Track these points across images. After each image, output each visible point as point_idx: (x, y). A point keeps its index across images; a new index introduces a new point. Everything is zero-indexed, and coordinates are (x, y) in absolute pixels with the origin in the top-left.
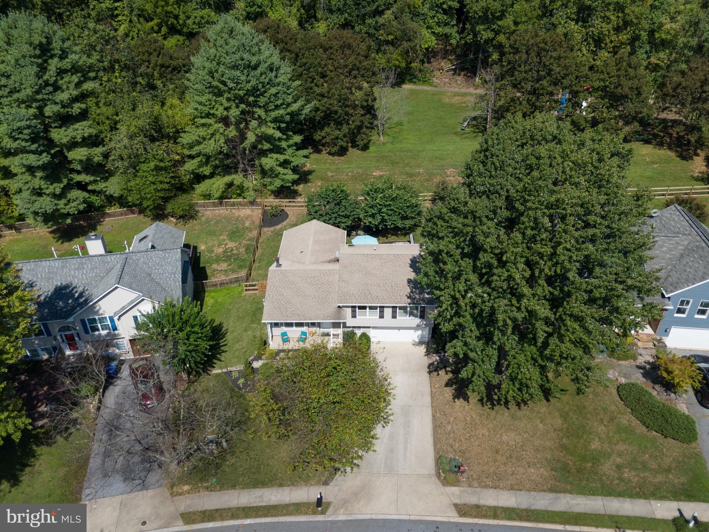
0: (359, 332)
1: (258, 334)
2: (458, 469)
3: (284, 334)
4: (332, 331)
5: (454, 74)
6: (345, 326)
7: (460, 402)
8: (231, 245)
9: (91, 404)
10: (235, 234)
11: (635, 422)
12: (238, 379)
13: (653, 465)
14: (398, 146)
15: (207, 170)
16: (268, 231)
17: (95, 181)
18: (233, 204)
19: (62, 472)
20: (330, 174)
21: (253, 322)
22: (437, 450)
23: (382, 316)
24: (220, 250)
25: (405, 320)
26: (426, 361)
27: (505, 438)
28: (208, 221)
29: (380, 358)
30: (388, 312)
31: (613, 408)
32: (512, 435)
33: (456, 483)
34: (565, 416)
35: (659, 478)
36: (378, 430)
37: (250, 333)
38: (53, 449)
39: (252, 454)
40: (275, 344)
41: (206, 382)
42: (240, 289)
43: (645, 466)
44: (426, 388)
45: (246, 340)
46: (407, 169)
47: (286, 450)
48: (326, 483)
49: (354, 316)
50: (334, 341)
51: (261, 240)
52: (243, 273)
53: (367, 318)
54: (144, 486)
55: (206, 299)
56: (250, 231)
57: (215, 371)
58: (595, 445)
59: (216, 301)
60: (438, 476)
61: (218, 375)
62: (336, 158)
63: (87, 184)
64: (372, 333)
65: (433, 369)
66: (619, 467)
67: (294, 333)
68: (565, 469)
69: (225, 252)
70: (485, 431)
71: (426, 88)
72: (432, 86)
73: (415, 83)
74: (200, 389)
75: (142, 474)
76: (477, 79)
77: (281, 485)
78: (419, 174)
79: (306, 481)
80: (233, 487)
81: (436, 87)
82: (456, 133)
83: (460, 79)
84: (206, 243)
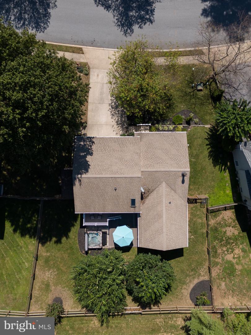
10: (230, 271)
24: (237, 251)
51: (207, 264)
56: (218, 275)
60: (89, 68)
69: (233, 249)
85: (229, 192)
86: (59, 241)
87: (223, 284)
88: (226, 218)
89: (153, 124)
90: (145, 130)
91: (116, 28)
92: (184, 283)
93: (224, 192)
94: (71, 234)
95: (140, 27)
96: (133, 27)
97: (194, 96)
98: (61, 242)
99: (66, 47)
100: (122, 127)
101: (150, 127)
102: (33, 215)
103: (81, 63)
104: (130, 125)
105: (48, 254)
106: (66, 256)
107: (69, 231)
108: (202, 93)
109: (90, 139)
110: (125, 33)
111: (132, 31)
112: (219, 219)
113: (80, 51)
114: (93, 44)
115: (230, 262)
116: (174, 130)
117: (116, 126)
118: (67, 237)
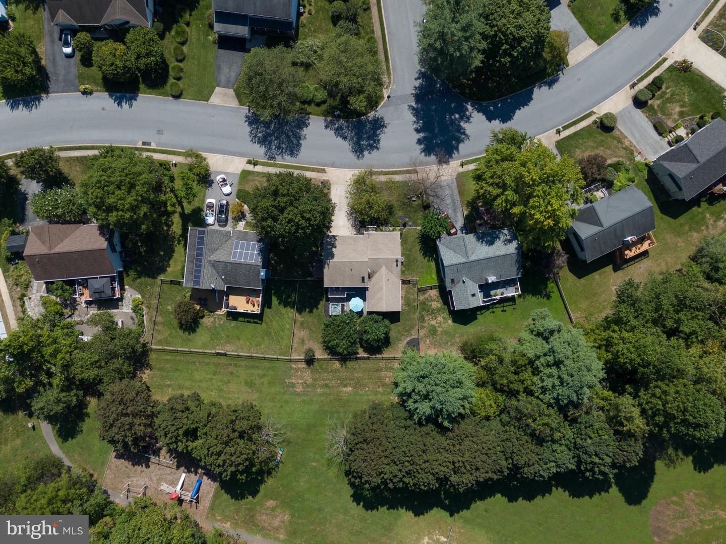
8: (433, 322)
10: (434, 332)
16: (414, 335)
20: (380, 389)
24: (439, 319)
51: (417, 327)
56: (425, 335)
57: (419, 228)
60: (330, 184)
69: (436, 317)
78: (322, 386)
85: (434, 276)
86: (311, 312)
87: (428, 340)
88: (432, 295)
89: (378, 226)
90: (373, 230)
91: (351, 153)
92: (400, 340)
93: (431, 276)
94: (319, 307)
95: (369, 153)
96: (364, 153)
97: (410, 205)
98: (312, 312)
99: (313, 168)
100: (355, 228)
101: (376, 229)
102: (292, 293)
103: (324, 180)
104: (361, 227)
105: (303, 319)
106: (315, 321)
107: (319, 304)
108: (416, 203)
109: (334, 237)
110: (358, 157)
111: (363, 156)
112: (427, 295)
113: (323, 171)
114: (333, 165)
115: (433, 326)
116: (393, 230)
117: (351, 228)
118: (317, 308)
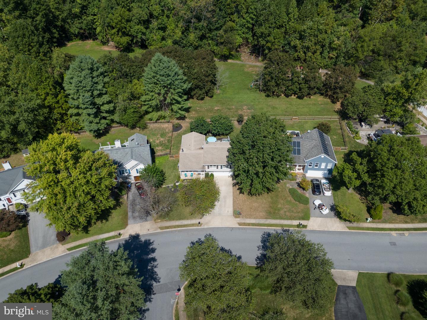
0: (210, 173)
1: (176, 174)
2: (240, 214)
3: (185, 174)
4: (201, 173)
5: (250, 55)
6: (205, 171)
7: (241, 195)
8: (162, 139)
9: (125, 197)
10: (163, 135)
11: (292, 199)
12: (171, 189)
13: (295, 211)
14: (225, 95)
15: (150, 110)
16: (175, 133)
17: (110, 116)
18: (161, 122)
19: (121, 217)
20: (198, 108)
21: (174, 169)
22: (234, 209)
23: (217, 168)
24: (158, 142)
25: (225, 169)
26: (232, 182)
27: (254, 205)
28: (152, 129)
29: (217, 181)
30: (219, 167)
31: (287, 195)
32: (256, 204)
33: (239, 217)
34: (272, 198)
35: (296, 214)
36: (216, 203)
37: (173, 173)
38: (117, 210)
39: (178, 211)
40: (183, 177)
41: (160, 190)
42: (168, 157)
43: (293, 212)
44: (232, 191)
45: (173, 176)
46: (228, 107)
47: (188, 210)
48: (201, 218)
49: (208, 168)
50: (202, 176)
51: (173, 137)
52: (168, 151)
53: (212, 169)
54: (146, 220)
55: (156, 161)
56: (168, 134)
57: (164, 186)
58: (279, 206)
59: (160, 162)
60: (234, 215)
61: (165, 187)
62: (200, 101)
63: (106, 117)
64: (214, 174)
65: (234, 185)
66: (285, 212)
67: (189, 174)
68: (270, 213)
69: (160, 142)
70: (248, 203)
71: (238, 62)
72: (240, 60)
73: (233, 59)
74: (159, 192)
75: (145, 217)
76: (260, 58)
77: (188, 219)
78: (232, 109)
79: (195, 218)
80: (173, 220)
81: (242, 61)
82: (248, 89)
83: (253, 57)
84: (152, 139)
88: (160, 152)
95: (200, 239)
110: (210, 235)
111: (205, 236)
112: (164, 152)
